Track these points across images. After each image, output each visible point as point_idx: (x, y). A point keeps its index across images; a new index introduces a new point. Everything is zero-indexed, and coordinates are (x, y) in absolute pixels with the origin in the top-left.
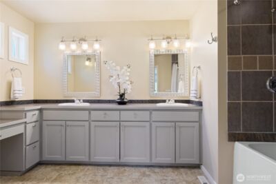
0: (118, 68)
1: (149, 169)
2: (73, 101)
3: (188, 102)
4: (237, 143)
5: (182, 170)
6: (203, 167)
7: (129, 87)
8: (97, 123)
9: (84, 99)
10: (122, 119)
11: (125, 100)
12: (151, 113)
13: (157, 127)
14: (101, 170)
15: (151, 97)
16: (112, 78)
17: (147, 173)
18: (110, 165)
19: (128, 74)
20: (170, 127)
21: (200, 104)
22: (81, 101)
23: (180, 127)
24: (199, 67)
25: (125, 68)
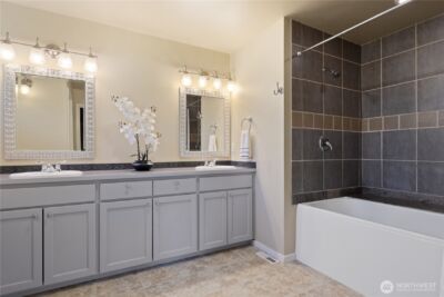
0: (138, 111)
1: (197, 260)
2: (38, 168)
3: (228, 163)
4: (300, 205)
5: (236, 251)
6: (256, 243)
7: (156, 142)
8: (112, 205)
9: (64, 162)
10: (155, 194)
11: (149, 164)
12: (198, 181)
13: (205, 199)
14: (124, 283)
15: (181, 158)
16: (125, 127)
17: (198, 266)
18: (134, 271)
19: (153, 121)
20: (221, 198)
21: (253, 165)
22: (58, 167)
23: (232, 197)
24: (251, 120)
25: (148, 111)
